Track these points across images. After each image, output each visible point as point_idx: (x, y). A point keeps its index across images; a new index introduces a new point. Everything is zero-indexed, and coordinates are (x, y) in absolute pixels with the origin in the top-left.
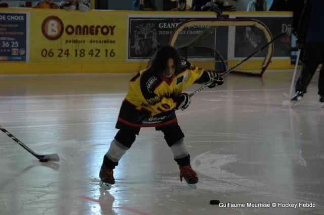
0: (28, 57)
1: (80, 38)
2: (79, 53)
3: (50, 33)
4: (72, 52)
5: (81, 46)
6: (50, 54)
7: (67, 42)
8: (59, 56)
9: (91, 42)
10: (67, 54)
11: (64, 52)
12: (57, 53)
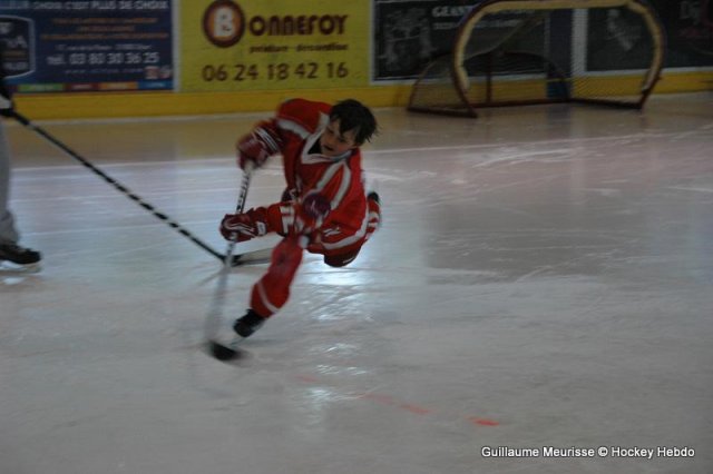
0: (177, 82)
1: (278, 41)
2: (276, 71)
3: (219, 33)
4: (262, 71)
5: (281, 58)
6: (220, 74)
7: (253, 49)
8: (238, 78)
9: (300, 48)
10: (254, 75)
11: (247, 70)
12: (233, 72)
